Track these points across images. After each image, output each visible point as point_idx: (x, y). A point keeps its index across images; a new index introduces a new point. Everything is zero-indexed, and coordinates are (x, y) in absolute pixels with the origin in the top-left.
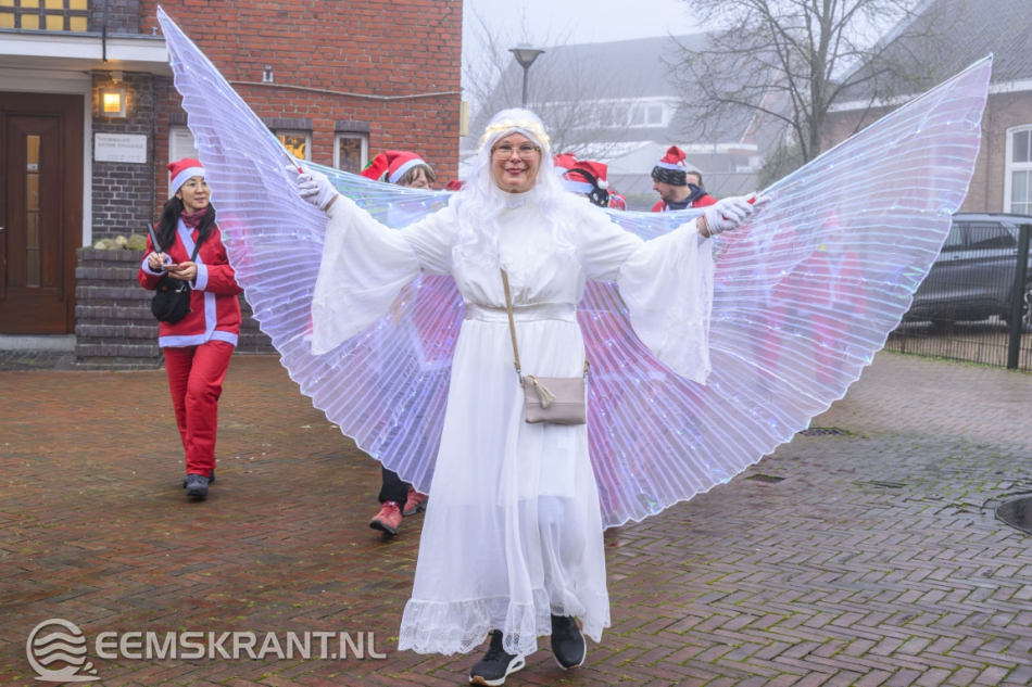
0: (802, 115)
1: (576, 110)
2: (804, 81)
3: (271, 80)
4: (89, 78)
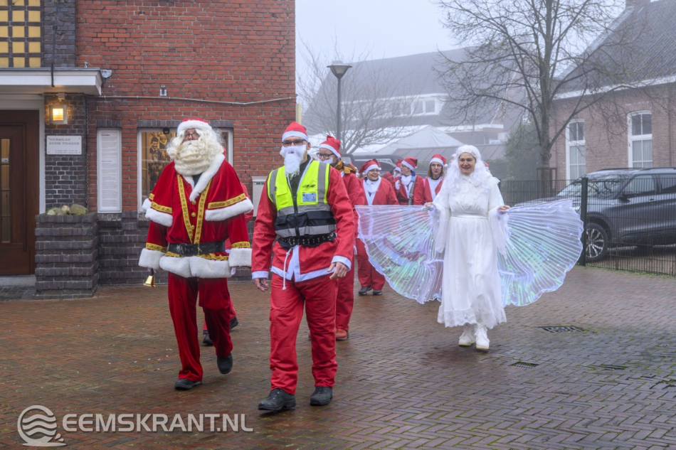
0: (535, 103)
1: (375, 106)
2: (535, 79)
3: (166, 95)
4: (42, 98)
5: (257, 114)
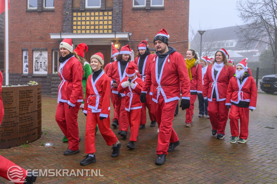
0: (272, 42)
1: (212, 44)
2: (273, 34)
3: (148, 40)
5: (176, 46)
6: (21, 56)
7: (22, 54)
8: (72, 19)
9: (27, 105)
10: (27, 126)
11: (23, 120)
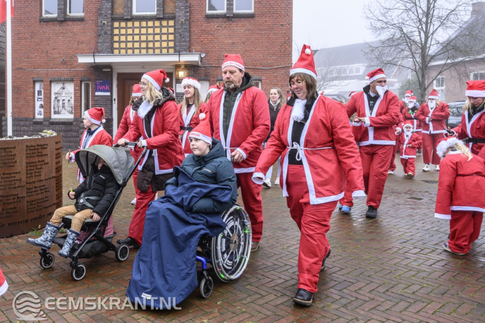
1: (329, 70)
4: (174, 67)
5: (273, 73)
6: (32, 90)
7: (34, 88)
8: (112, 31)
9: (39, 169)
10: (39, 201)
11: (32, 192)
